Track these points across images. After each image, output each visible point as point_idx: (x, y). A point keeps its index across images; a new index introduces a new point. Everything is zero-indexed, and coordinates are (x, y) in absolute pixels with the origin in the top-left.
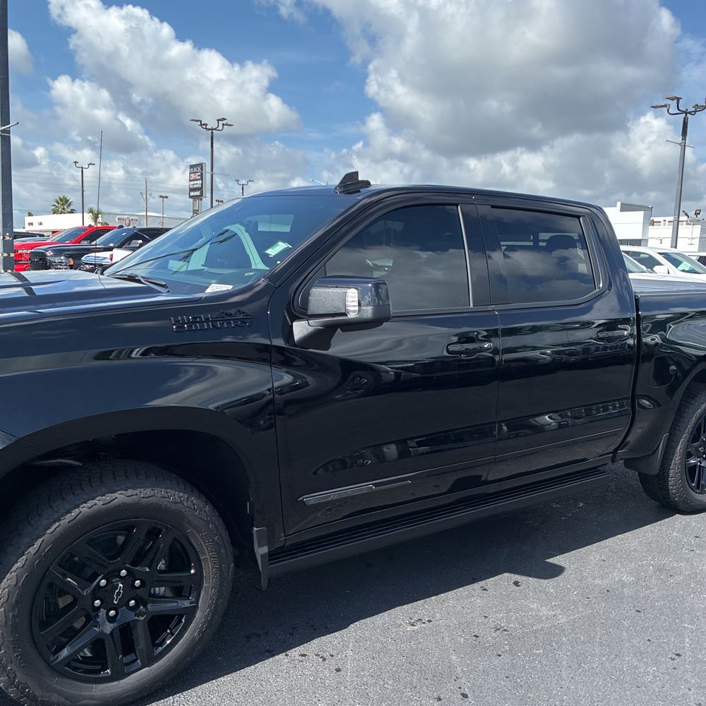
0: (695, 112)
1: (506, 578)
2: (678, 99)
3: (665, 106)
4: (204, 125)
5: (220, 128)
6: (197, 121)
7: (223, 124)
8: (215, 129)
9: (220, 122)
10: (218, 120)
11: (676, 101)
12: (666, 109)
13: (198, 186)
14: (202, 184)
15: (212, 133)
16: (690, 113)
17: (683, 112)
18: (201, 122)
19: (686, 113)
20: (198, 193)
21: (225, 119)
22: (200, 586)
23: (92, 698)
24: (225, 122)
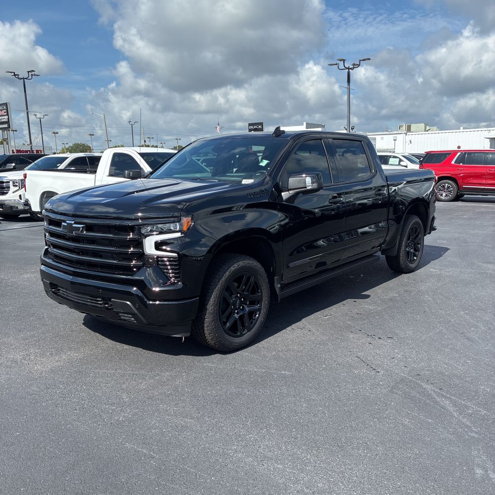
0: (353, 68)
1: (349, 301)
2: (344, 61)
3: (336, 64)
4: (16, 75)
5: (30, 77)
7: (32, 75)
8: (26, 79)
9: (30, 73)
10: (28, 72)
11: (342, 61)
12: (337, 66)
13: (5, 120)
14: (8, 119)
15: (24, 81)
16: (351, 69)
17: (347, 68)
18: (14, 73)
19: (349, 69)
20: (5, 126)
21: (34, 71)
22: (261, 300)
23: (236, 343)
24: (33, 73)
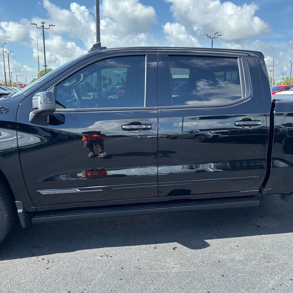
5: (216, 37)
6: (206, 35)
9: (216, 34)
15: (212, 39)
